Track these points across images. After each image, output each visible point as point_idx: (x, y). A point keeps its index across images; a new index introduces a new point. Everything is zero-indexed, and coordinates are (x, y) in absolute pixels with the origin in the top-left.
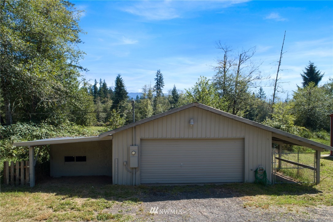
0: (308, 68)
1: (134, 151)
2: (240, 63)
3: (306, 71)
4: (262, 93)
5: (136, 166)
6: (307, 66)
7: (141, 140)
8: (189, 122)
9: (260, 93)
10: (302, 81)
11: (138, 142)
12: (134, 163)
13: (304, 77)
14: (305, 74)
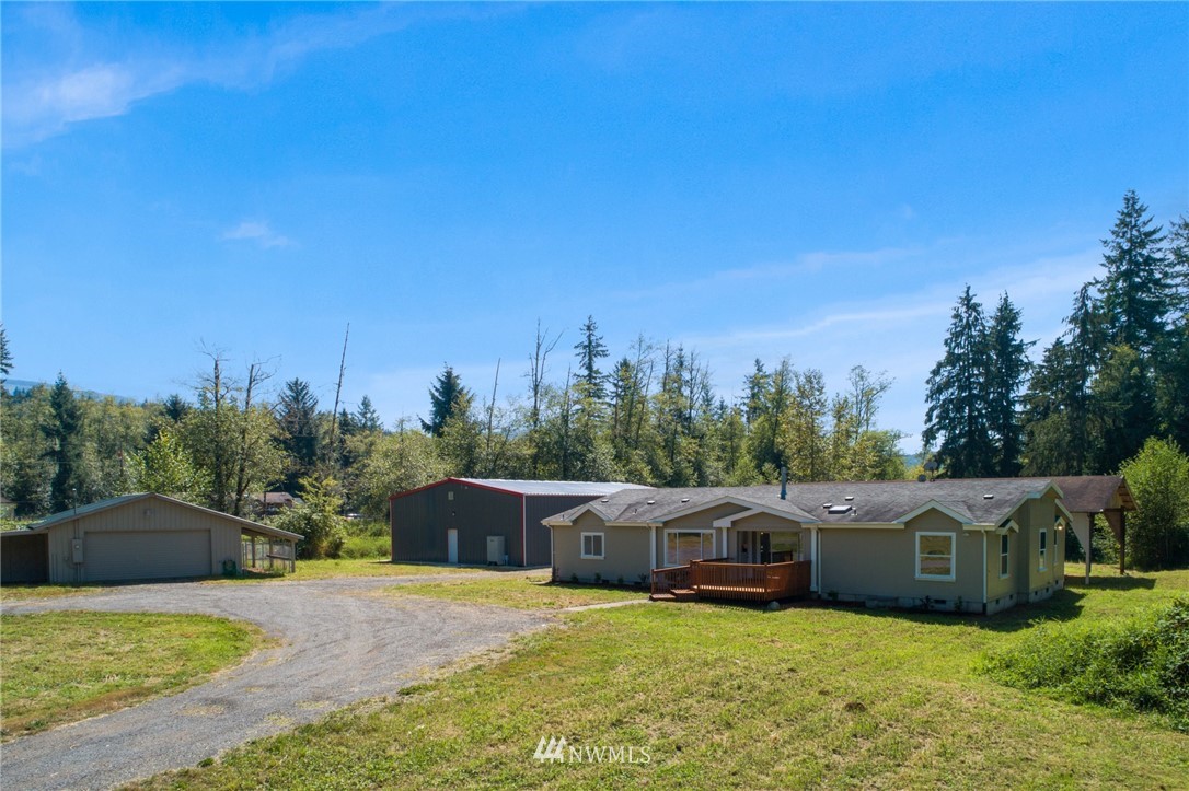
0: (443, 379)
1: (78, 544)
2: (250, 384)
3: (438, 385)
4: (369, 415)
5: (81, 561)
6: (441, 372)
7: (86, 533)
8: (145, 513)
9: (364, 414)
10: (431, 407)
11: (82, 534)
12: (78, 558)
13: (433, 397)
14: (437, 390)
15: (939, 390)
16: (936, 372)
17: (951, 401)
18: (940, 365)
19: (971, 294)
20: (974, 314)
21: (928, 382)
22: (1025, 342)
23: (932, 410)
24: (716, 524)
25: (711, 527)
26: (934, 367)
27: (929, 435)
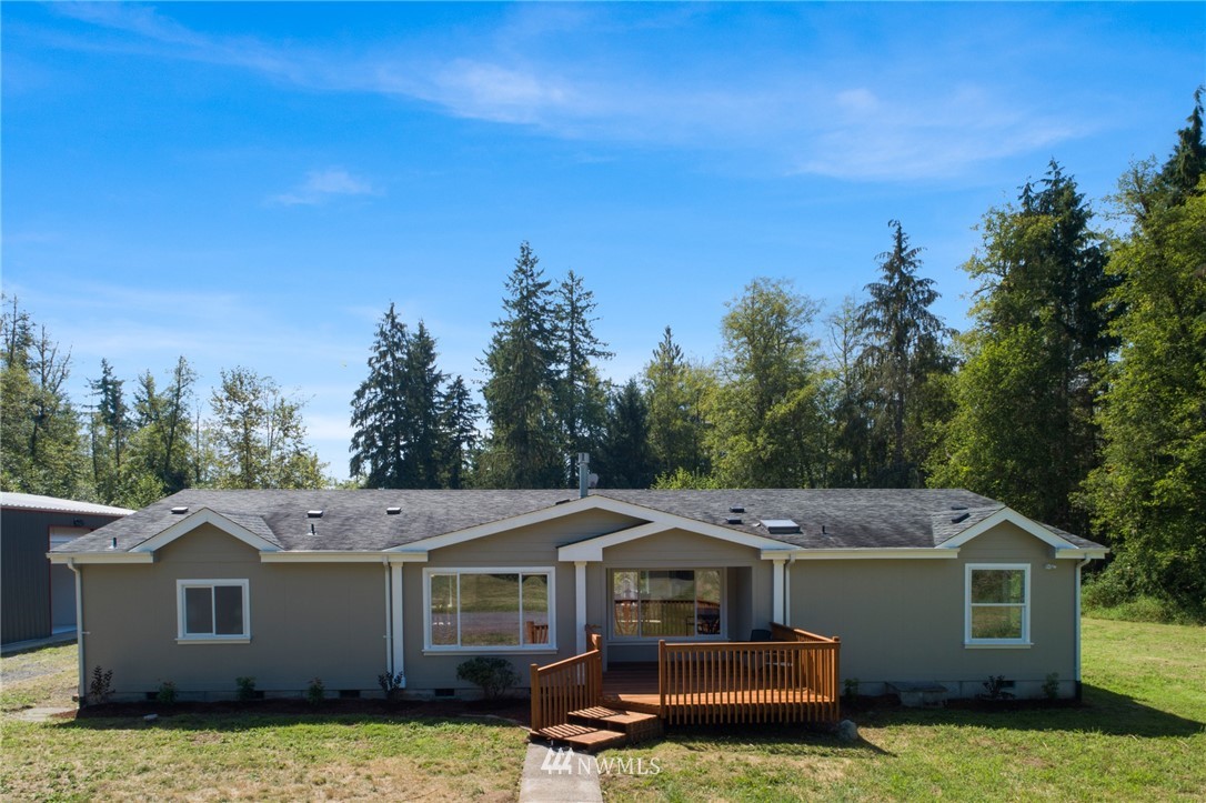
15: (364, 415)
16: (360, 394)
17: (378, 428)
18: (365, 387)
19: (395, 313)
20: (399, 334)
21: (352, 403)
22: (443, 374)
23: (359, 435)
24: (565, 554)
25: (553, 560)
26: (359, 388)
27: (355, 465)
